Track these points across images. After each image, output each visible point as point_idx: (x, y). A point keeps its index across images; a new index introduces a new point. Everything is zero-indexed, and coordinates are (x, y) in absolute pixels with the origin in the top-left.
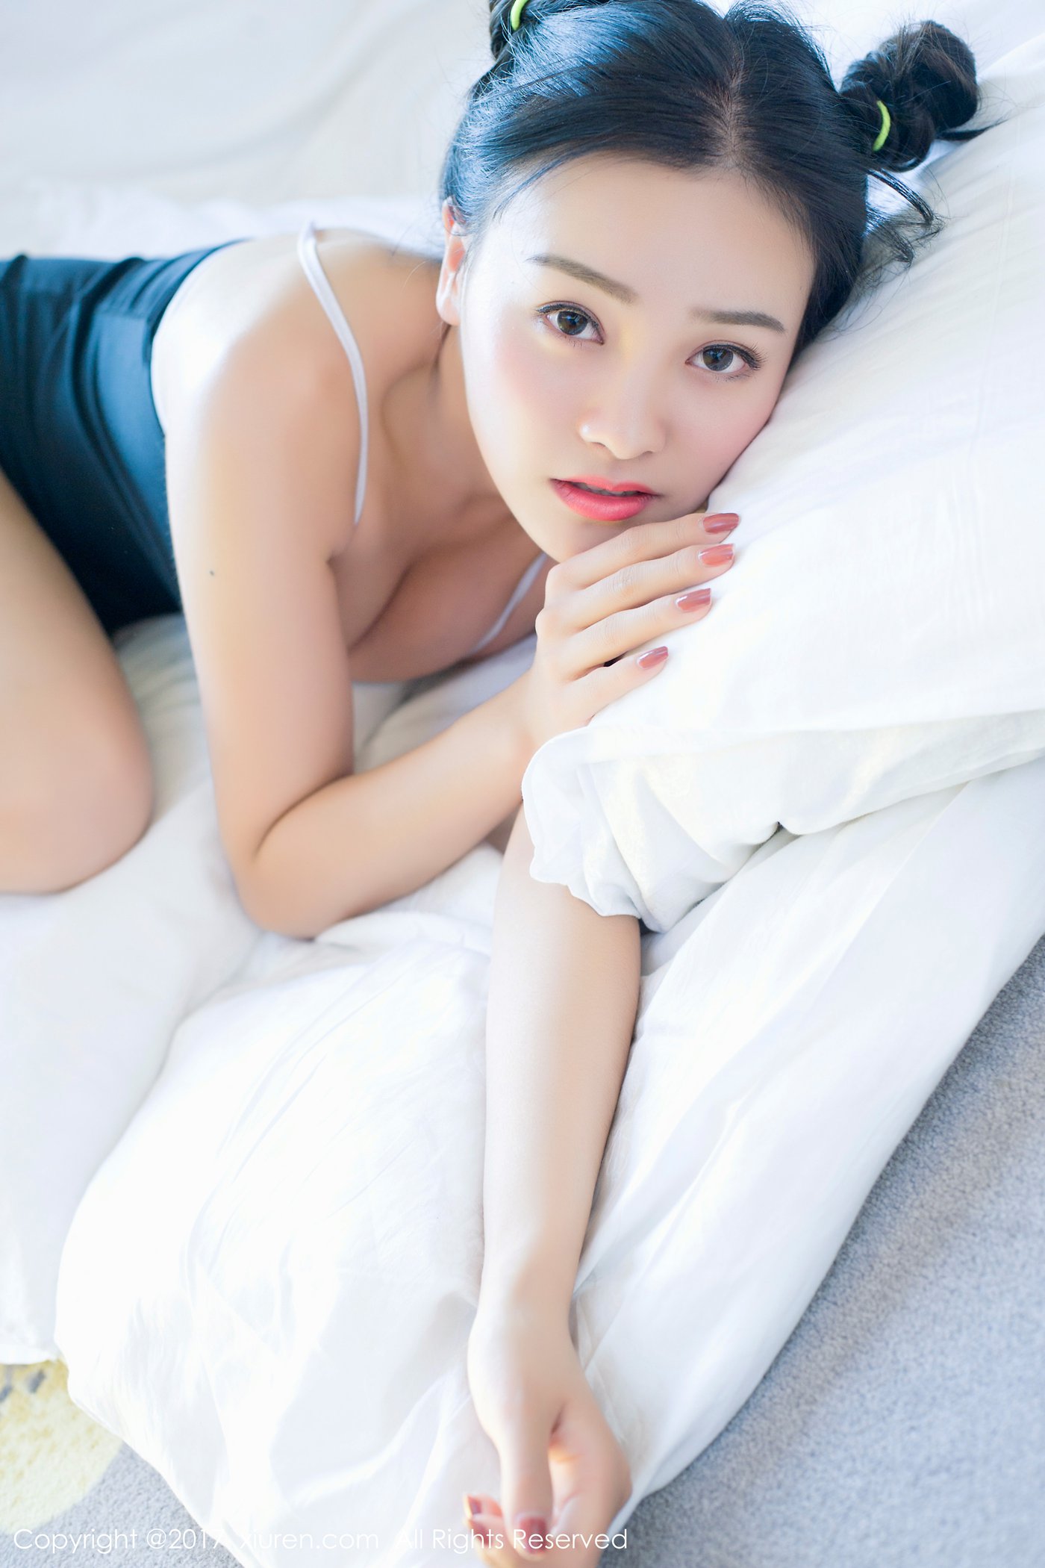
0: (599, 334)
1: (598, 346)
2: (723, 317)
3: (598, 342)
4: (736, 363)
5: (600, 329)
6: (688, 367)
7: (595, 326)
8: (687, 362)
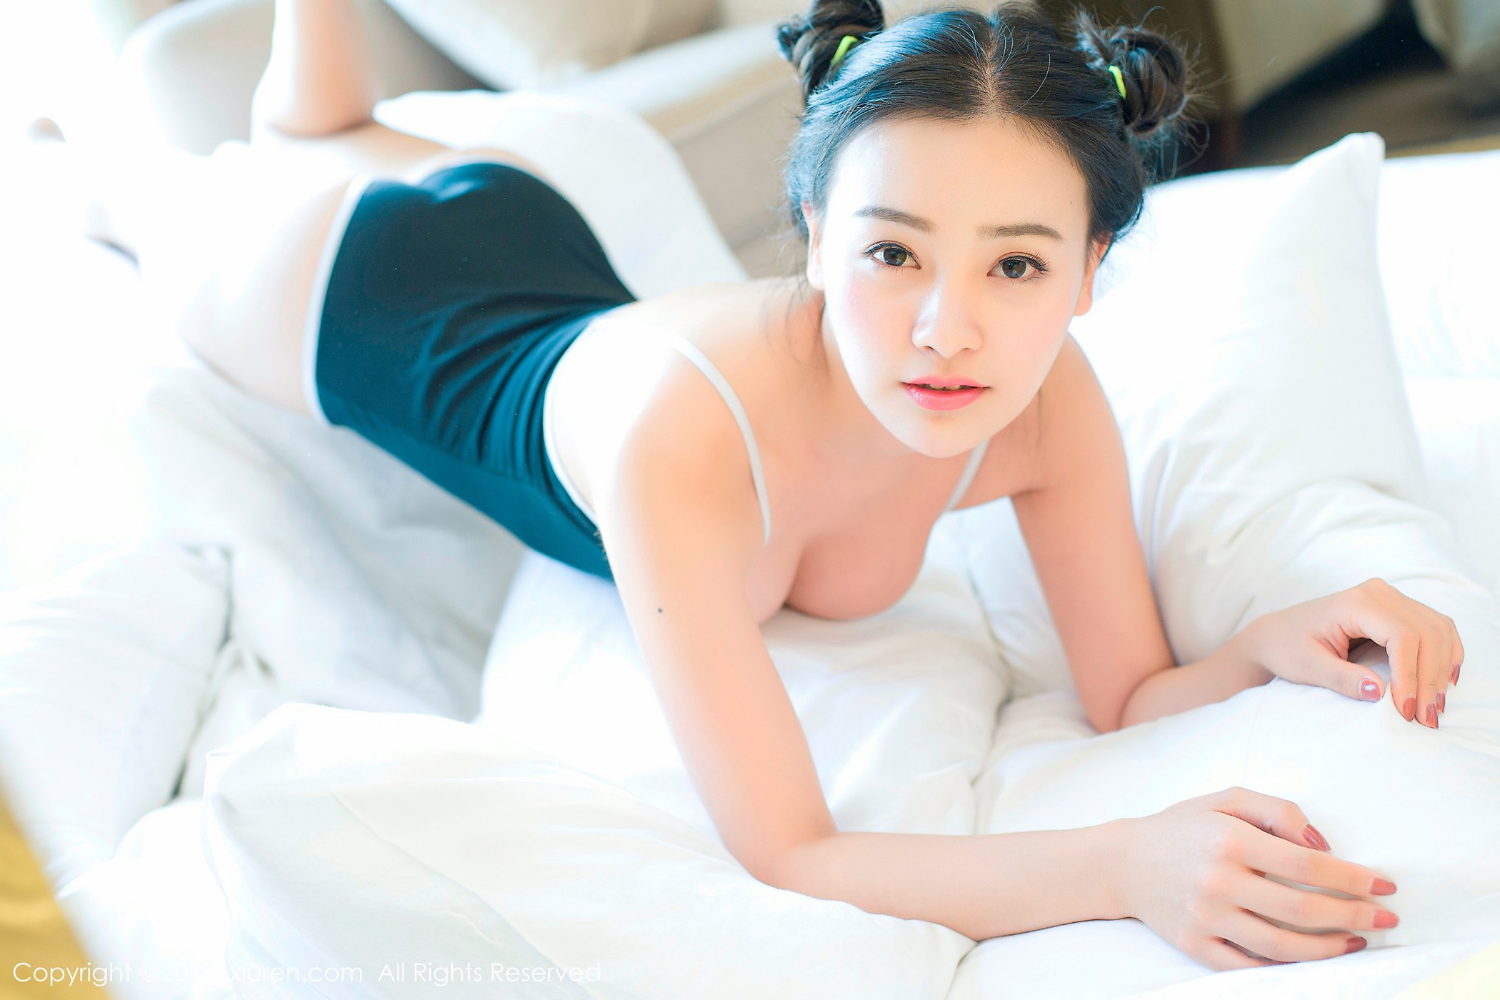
0: (915, 262)
1: (916, 271)
2: (1005, 231)
3: (915, 267)
4: (1029, 269)
5: (915, 257)
6: (989, 277)
7: (911, 254)
8: (989, 274)
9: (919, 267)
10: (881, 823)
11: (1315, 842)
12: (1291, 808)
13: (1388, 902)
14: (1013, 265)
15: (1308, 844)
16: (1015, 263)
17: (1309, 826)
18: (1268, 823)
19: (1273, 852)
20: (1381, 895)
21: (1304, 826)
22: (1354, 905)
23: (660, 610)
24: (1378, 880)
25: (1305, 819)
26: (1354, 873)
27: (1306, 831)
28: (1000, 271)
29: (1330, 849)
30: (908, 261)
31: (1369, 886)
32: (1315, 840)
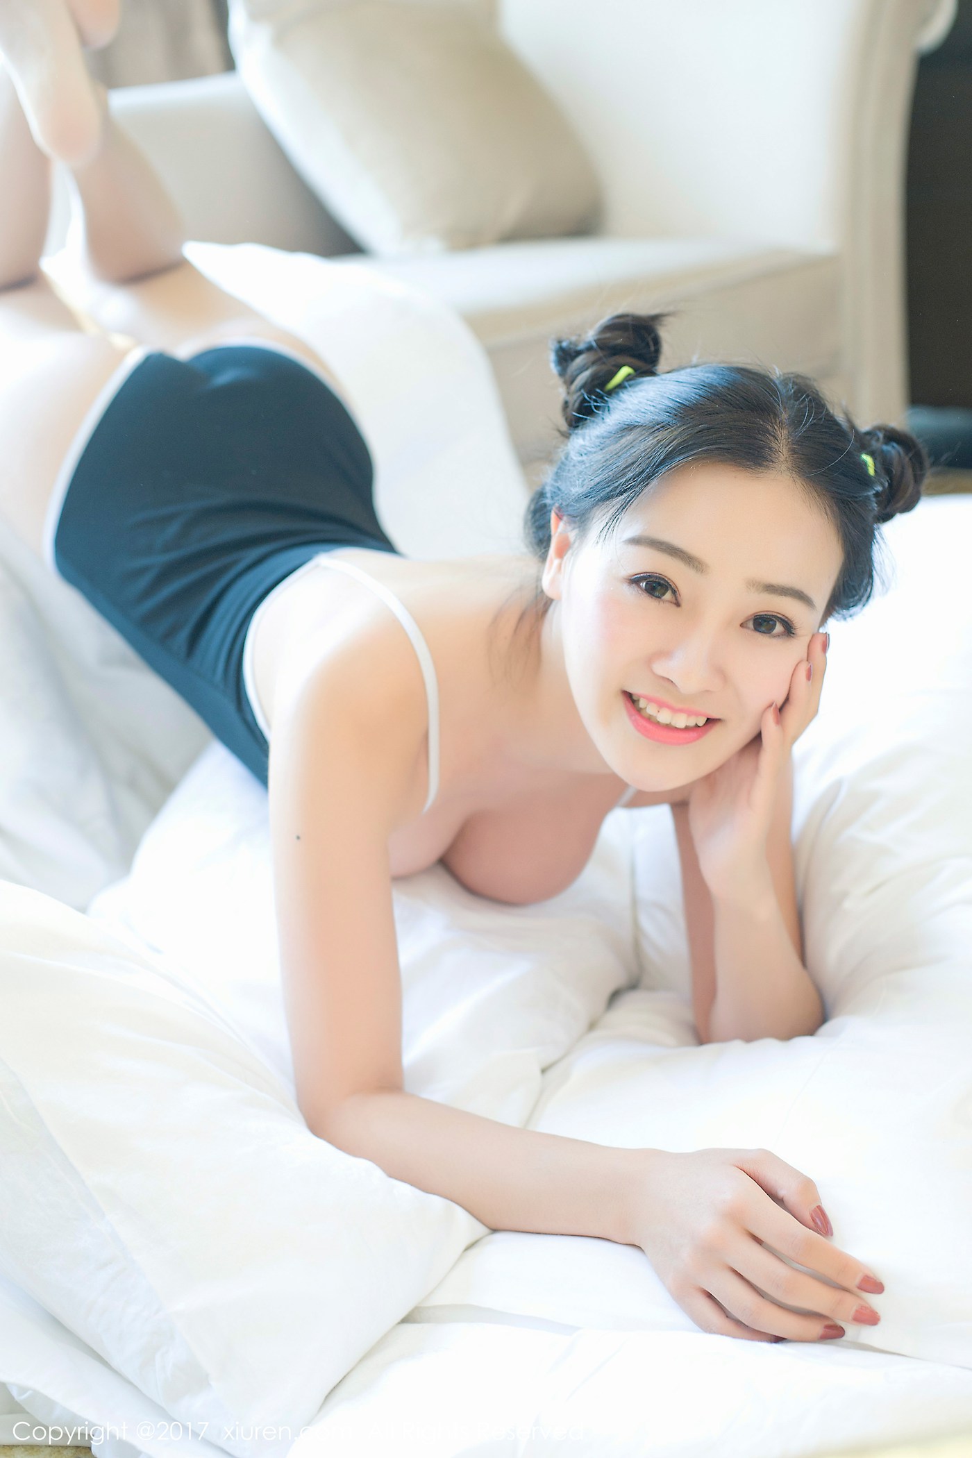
0: (676, 599)
1: (674, 607)
2: (772, 589)
3: (675, 604)
4: (779, 628)
5: (678, 595)
6: (741, 629)
7: (674, 592)
8: (742, 625)
9: (678, 604)
10: (438, 1092)
11: (819, 1223)
12: (808, 1186)
13: (874, 1300)
14: (763, 623)
15: (812, 1224)
16: (765, 621)
17: (820, 1209)
18: (782, 1193)
19: (775, 1221)
20: (867, 1292)
21: (814, 1206)
22: (838, 1295)
23: (298, 838)
24: (868, 1277)
25: (817, 1198)
26: (846, 1264)
27: (814, 1211)
28: (751, 625)
29: (832, 1235)
30: (668, 596)
31: (857, 1281)
32: (820, 1223)
